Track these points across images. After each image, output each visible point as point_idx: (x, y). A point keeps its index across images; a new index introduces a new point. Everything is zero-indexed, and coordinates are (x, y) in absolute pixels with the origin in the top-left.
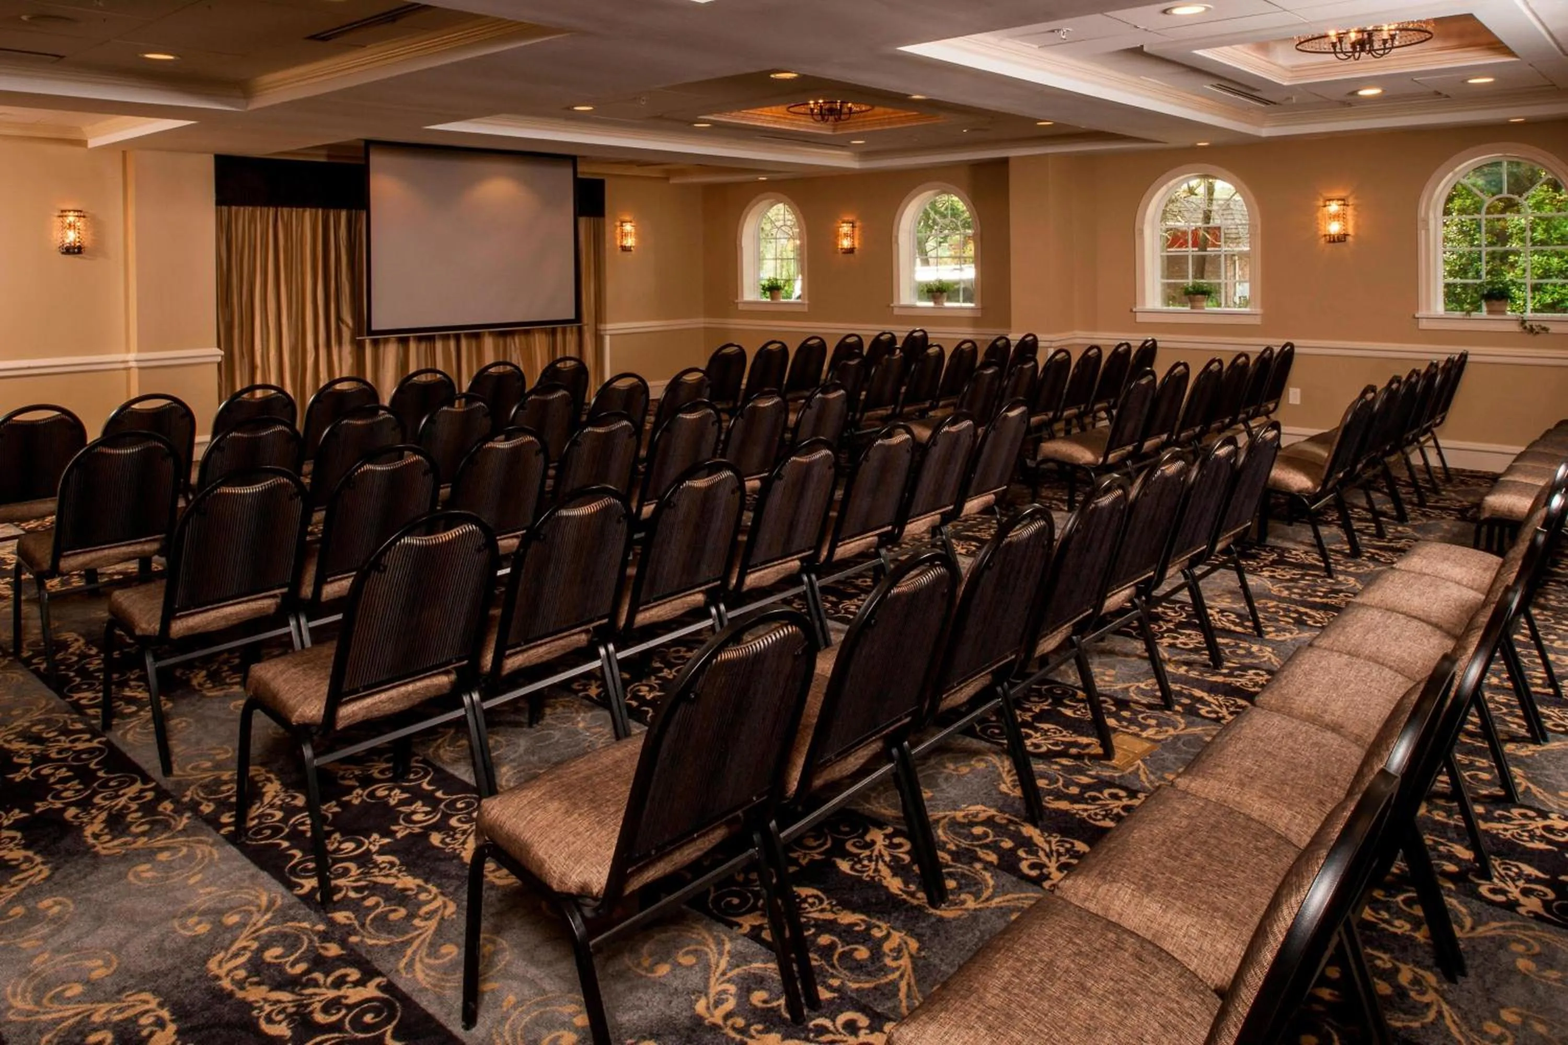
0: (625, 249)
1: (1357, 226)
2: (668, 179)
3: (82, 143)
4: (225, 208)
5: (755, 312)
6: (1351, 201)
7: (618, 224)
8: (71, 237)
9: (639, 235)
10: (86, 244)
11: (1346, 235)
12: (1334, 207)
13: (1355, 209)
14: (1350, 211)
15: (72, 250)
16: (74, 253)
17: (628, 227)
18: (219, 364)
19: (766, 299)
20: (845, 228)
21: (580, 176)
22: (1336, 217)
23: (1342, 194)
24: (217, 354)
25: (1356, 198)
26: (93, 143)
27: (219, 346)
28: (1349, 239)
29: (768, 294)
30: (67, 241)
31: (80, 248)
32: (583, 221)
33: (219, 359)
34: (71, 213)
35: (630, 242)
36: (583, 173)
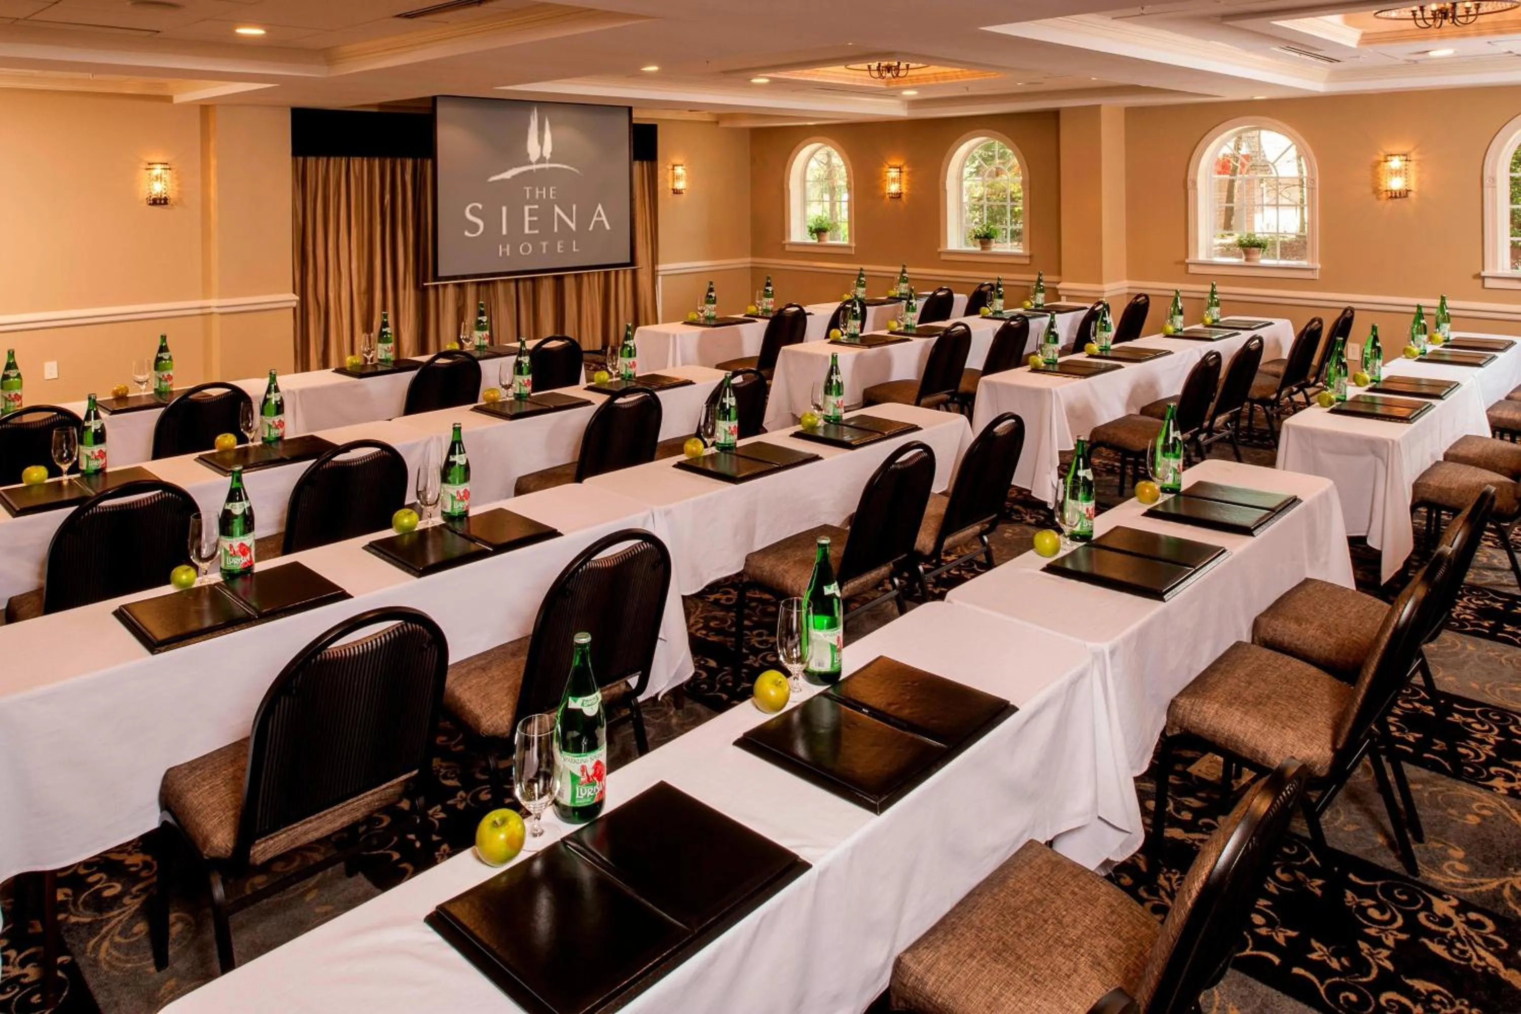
0: (676, 192)
1: (1420, 181)
2: (717, 123)
3: (169, 99)
4: (301, 159)
5: (803, 252)
6: (1413, 156)
7: (670, 167)
8: (158, 189)
9: (689, 179)
10: (171, 196)
11: (1408, 191)
12: (1396, 163)
13: (1418, 165)
14: (1412, 166)
15: (159, 202)
16: (160, 204)
17: (679, 170)
18: (295, 309)
19: (812, 240)
20: (893, 173)
21: (634, 122)
22: (1397, 173)
23: (1405, 149)
24: (292, 299)
25: (1419, 153)
26: (179, 99)
27: (294, 292)
28: (1411, 195)
29: (815, 235)
30: (155, 193)
31: (166, 199)
32: (637, 164)
33: (294, 304)
34: (159, 166)
35: (681, 185)
36: (637, 119)
